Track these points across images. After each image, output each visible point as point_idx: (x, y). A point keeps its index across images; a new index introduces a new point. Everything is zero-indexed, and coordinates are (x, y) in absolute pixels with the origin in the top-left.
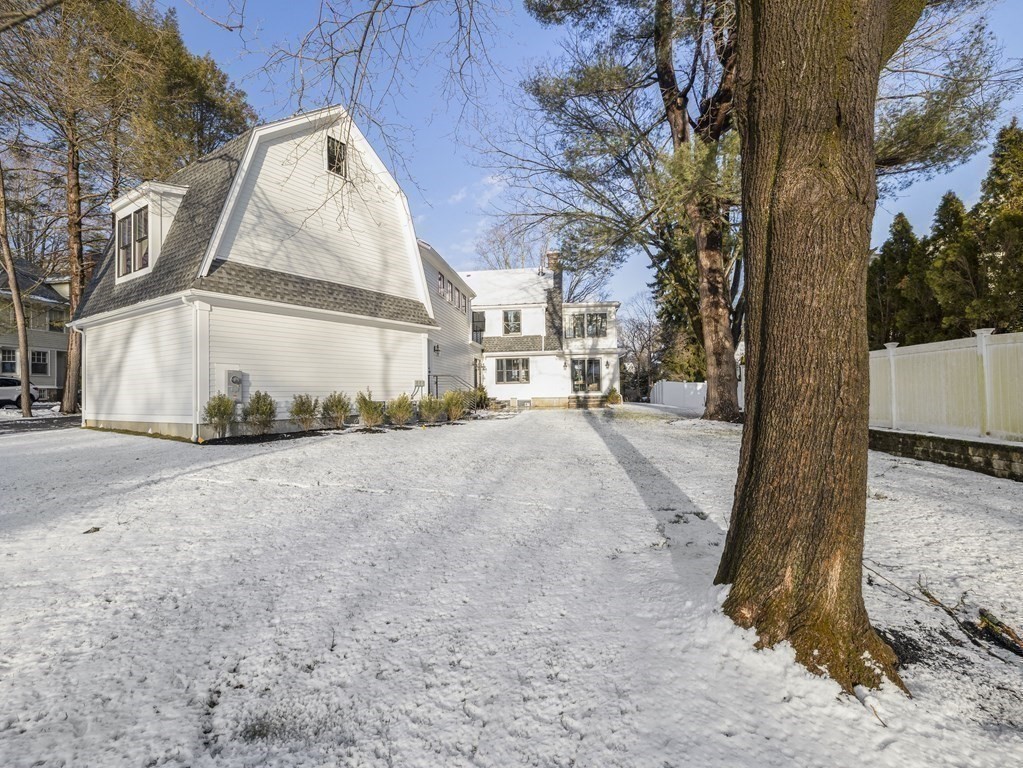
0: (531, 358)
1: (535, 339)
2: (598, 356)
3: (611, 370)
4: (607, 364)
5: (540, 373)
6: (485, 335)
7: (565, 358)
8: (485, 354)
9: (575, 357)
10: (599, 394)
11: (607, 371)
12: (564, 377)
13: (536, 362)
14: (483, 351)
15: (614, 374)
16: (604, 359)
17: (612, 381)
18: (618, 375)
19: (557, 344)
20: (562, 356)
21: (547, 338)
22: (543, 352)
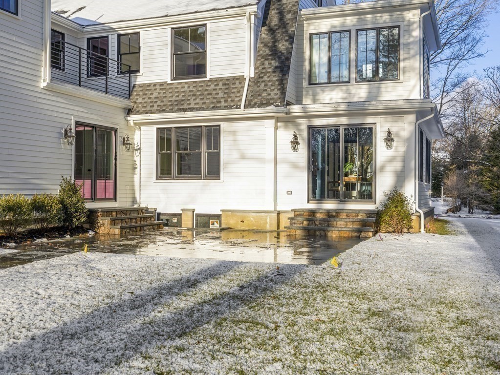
0: (223, 125)
1: (231, 84)
2: (370, 120)
3: (399, 148)
4: (389, 139)
5: (243, 157)
6: (140, 79)
7: (297, 125)
8: (132, 118)
9: (317, 122)
10: (369, 207)
11: (390, 153)
12: (295, 166)
13: (234, 133)
14: (129, 111)
15: (405, 160)
16: (381, 127)
17: (401, 177)
18: (413, 164)
19: (275, 93)
20: (289, 120)
21: (256, 81)
22: (242, 112)
